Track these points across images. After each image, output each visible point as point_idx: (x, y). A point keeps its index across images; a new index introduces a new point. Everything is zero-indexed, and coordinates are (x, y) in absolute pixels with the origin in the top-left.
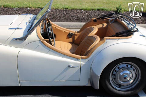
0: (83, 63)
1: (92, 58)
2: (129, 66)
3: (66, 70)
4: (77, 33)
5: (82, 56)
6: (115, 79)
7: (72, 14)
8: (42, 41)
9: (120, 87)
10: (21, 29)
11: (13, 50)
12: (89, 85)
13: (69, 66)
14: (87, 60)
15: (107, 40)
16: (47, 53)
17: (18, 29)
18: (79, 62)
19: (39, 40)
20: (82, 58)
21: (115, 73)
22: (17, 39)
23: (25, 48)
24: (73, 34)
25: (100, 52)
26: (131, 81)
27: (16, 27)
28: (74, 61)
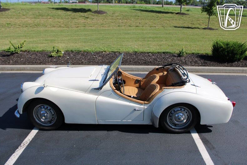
0: (146, 107)
1: (153, 103)
2: (183, 110)
3: (132, 112)
4: (143, 79)
5: (145, 102)
6: (171, 119)
7: (141, 57)
8: (113, 91)
9: (175, 126)
10: (98, 80)
11: (92, 97)
12: (151, 124)
13: (135, 110)
14: (149, 105)
15: (165, 90)
16: (117, 99)
17: (96, 80)
18: (142, 106)
19: (112, 89)
20: (145, 103)
21: (171, 115)
22: (95, 89)
23: (101, 96)
24: (139, 80)
25: (159, 99)
26: (185, 121)
27: (94, 79)
28: (139, 106)
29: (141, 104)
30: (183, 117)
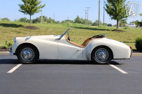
0: (84, 49)
1: (88, 46)
3: (76, 52)
6: (97, 56)
8: (67, 40)
9: (100, 60)
11: (56, 43)
12: (87, 60)
13: (78, 50)
14: (85, 48)
15: (93, 39)
16: (69, 45)
18: (82, 49)
20: (83, 47)
21: (97, 54)
22: (57, 39)
23: (60, 43)
25: (90, 44)
26: (104, 58)
29: (81, 47)
30: (104, 55)
